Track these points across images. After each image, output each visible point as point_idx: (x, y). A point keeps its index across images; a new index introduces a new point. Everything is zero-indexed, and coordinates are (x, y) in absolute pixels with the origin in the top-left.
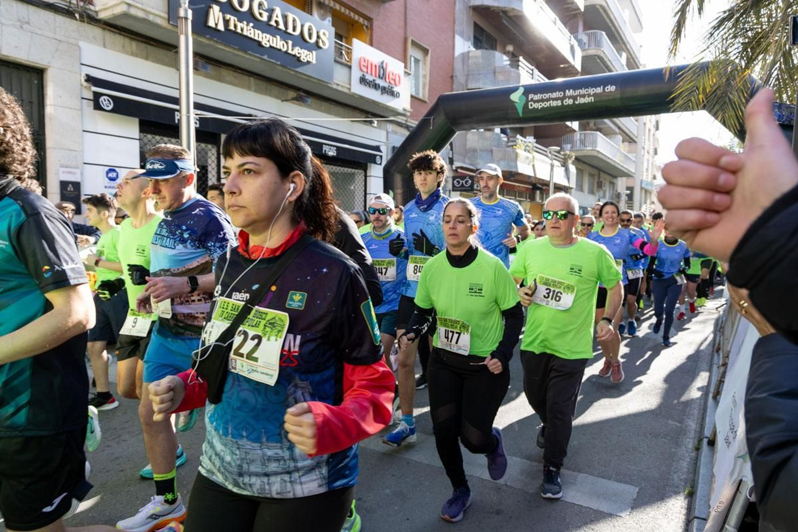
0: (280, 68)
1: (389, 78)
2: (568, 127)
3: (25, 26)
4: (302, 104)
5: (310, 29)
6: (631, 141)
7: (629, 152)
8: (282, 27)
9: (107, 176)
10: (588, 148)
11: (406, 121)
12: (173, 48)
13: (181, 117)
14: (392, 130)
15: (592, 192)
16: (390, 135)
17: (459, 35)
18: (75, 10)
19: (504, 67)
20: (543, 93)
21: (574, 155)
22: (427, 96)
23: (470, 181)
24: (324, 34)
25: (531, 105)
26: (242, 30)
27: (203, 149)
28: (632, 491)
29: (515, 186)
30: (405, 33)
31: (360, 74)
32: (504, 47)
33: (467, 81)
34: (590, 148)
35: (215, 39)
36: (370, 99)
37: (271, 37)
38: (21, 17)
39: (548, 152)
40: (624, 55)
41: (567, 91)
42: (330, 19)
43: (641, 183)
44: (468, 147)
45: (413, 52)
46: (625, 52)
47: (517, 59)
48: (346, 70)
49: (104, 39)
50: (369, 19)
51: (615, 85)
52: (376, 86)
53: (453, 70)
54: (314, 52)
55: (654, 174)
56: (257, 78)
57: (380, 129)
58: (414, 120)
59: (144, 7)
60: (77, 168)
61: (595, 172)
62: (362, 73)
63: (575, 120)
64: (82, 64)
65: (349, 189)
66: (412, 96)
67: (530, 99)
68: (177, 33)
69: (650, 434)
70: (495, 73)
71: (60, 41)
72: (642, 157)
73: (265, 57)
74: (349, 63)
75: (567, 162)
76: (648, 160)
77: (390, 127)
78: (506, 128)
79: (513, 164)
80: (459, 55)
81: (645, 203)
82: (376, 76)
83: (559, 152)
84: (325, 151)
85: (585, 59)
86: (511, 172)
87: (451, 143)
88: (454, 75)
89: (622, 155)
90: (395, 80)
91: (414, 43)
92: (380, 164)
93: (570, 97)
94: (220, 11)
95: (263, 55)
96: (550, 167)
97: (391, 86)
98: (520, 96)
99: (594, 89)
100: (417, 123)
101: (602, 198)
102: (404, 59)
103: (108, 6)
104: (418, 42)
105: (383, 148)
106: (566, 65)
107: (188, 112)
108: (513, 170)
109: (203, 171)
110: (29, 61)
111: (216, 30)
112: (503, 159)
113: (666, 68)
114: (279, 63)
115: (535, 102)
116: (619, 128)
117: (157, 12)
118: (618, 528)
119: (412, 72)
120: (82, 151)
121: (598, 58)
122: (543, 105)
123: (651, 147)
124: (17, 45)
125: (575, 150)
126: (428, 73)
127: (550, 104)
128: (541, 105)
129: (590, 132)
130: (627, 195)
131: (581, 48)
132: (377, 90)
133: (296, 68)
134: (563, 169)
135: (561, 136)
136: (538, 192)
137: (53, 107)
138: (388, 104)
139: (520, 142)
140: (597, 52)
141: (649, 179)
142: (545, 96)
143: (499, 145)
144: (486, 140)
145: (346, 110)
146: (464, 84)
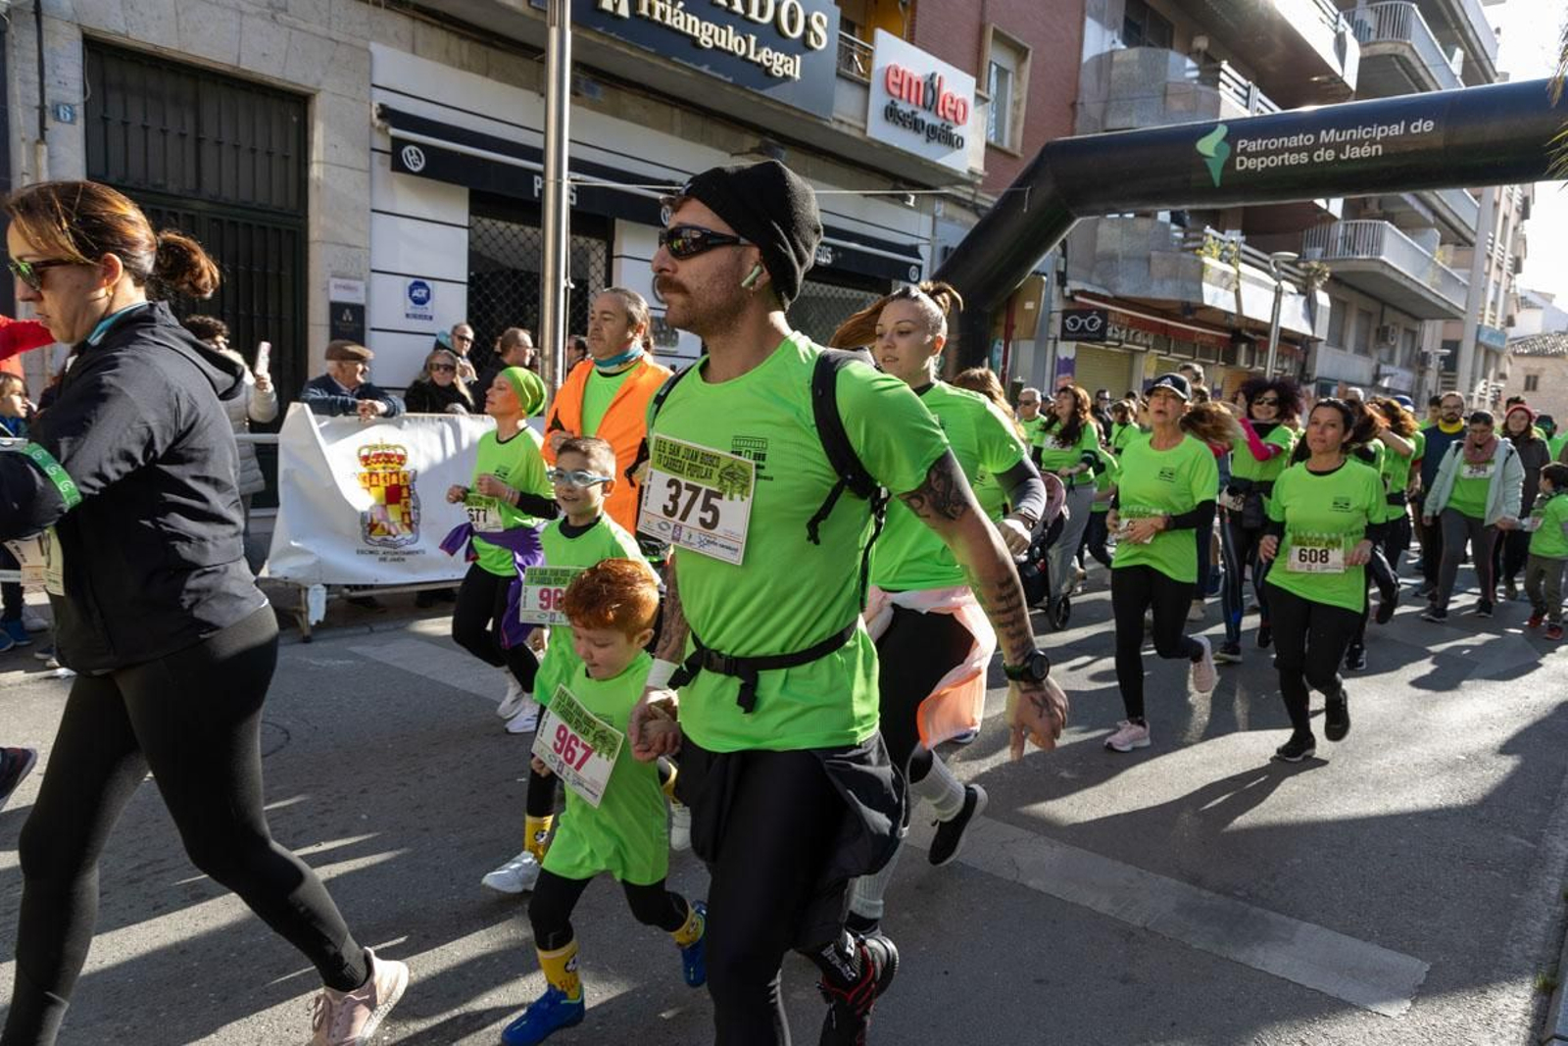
0: (728, 89)
1: (943, 108)
2: (1318, 208)
3: (280, 16)
5: (792, 11)
6: (1461, 240)
7: (1454, 266)
8: (738, 7)
9: (410, 296)
10: (1360, 257)
11: (974, 196)
12: (536, 53)
13: (545, 185)
14: (944, 214)
15: (1363, 350)
16: (939, 224)
17: (1091, 16)
19: (1185, 83)
20: (1270, 138)
21: (1327, 270)
22: (1019, 145)
23: (1099, 321)
24: (819, 20)
25: (1242, 163)
26: (663, 15)
27: (582, 248)
28: (1417, 968)
29: (1193, 332)
30: (982, 14)
31: (886, 100)
32: (1189, 41)
33: (1104, 113)
34: (1365, 257)
35: (612, 35)
36: (903, 151)
37: (717, 29)
39: (1272, 262)
40: (1459, 54)
41: (1323, 133)
43: (1478, 333)
44: (1099, 249)
45: (995, 56)
46: (1463, 48)
47: (1216, 65)
48: (858, 92)
49: (414, 37)
51: (1434, 121)
52: (916, 125)
53: (1077, 90)
54: (798, 58)
55: (1509, 313)
56: (688, 111)
57: (920, 211)
58: (988, 193)
60: (361, 279)
61: (1373, 306)
62: (890, 99)
63: (1336, 195)
64: (374, 86)
66: (988, 146)
67: (1238, 150)
68: (545, 23)
69: (1464, 859)
70: (1165, 95)
71: (337, 42)
72: (1484, 277)
73: (705, 68)
74: (865, 79)
75: (1313, 284)
76: (1498, 284)
77: (941, 208)
78: (1182, 211)
79: (1191, 286)
80: (1092, 59)
81: (1485, 376)
82: (917, 104)
83: (1294, 264)
85: (1365, 63)
86: (1188, 303)
87: (1064, 241)
88: (1080, 100)
89: (1439, 272)
90: (955, 113)
92: (918, 282)
93: (1328, 146)
95: (701, 65)
96: (1273, 294)
97: (947, 124)
98: (1218, 145)
99: (1386, 128)
100: (995, 200)
101: (1385, 363)
102: (977, 70)
104: (1007, 33)
105: (925, 251)
106: (1324, 78)
107: (559, 174)
108: (1193, 299)
109: (581, 290)
110: (284, 81)
111: (614, 16)
112: (1173, 276)
113: (1555, 81)
114: (730, 80)
115: (1250, 156)
116: (1435, 213)
118: (1380, 1038)
119: (991, 96)
120: (370, 249)
121: (1399, 61)
122: (1267, 162)
123: (1509, 255)
124: (266, 52)
125: (1332, 261)
126: (1025, 96)
127: (1283, 160)
128: (1262, 162)
129: (1368, 221)
130: (1442, 358)
131: (1359, 41)
132: (919, 132)
133: (762, 89)
134: (1302, 299)
135: (1302, 230)
136: (1243, 347)
137: (322, 166)
138: (942, 161)
139: (1211, 241)
140: (1396, 48)
141: (1498, 327)
142: (1273, 144)
143: (1165, 247)
144: (1138, 235)
145: (855, 174)
146: (1098, 119)
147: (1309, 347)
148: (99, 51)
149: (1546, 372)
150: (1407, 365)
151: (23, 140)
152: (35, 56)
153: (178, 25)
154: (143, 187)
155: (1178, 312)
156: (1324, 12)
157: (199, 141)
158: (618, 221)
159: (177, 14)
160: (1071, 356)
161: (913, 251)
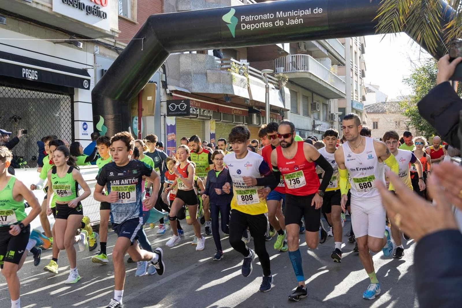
2: (279, 49)
6: (340, 63)
7: (338, 74)
10: (300, 71)
11: (115, 43)
14: (100, 53)
15: (306, 114)
16: (97, 57)
20: (254, 15)
21: (287, 77)
22: (136, 17)
23: (186, 105)
25: (244, 27)
29: (231, 109)
33: (177, 3)
34: (302, 71)
36: (74, 20)
39: (263, 74)
41: (278, 13)
43: (352, 104)
44: (181, 70)
51: (322, 8)
52: (80, 6)
55: (363, 95)
57: (86, 51)
61: (309, 94)
63: (286, 42)
65: (54, 116)
66: (120, 17)
67: (242, 21)
72: (351, 78)
75: (282, 84)
76: (357, 82)
77: (98, 49)
78: (219, 50)
79: (228, 87)
83: (272, 75)
84: (25, 74)
86: (227, 94)
87: (164, 66)
89: (333, 77)
92: (88, 89)
93: (280, 19)
96: (265, 89)
97: (97, 6)
98: (232, 17)
99: (303, 11)
100: (126, 45)
101: (317, 120)
105: (91, 72)
108: (229, 93)
112: (218, 82)
115: (247, 23)
116: (328, 51)
122: (255, 26)
123: (359, 69)
125: (289, 73)
127: (262, 25)
128: (253, 26)
129: (301, 55)
130: (339, 116)
132: (82, 10)
134: (278, 91)
135: (274, 59)
136: (255, 115)
138: (95, 25)
141: (359, 101)
142: (256, 18)
143: (213, 68)
144: (200, 62)
145: (48, 31)
146: (175, 6)
147: (284, 114)
149: (380, 120)
150: (326, 120)
155: (224, 99)
160: (173, 124)
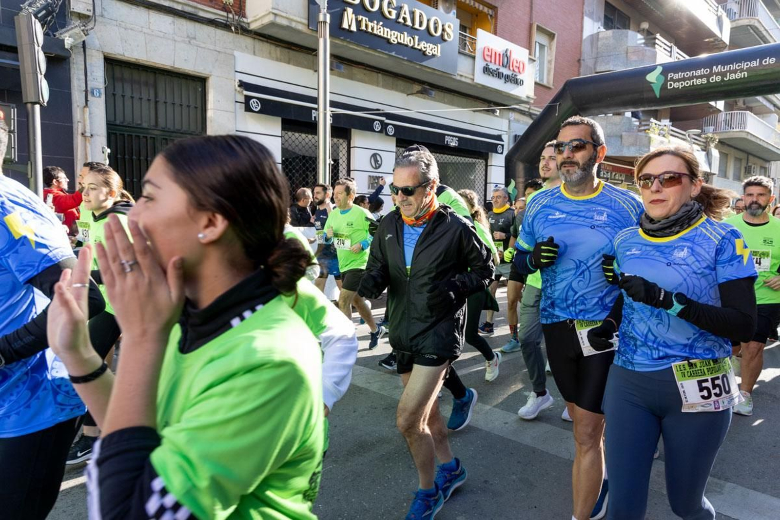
0: (406, 63)
1: (513, 66)
2: (711, 107)
3: (193, 41)
4: (427, 96)
5: (436, 23)
8: (409, 23)
10: (735, 130)
11: (529, 109)
12: (312, 51)
13: (318, 114)
14: (514, 119)
15: (738, 178)
16: (512, 124)
17: (586, 16)
18: (231, 24)
19: (638, 46)
20: (685, 72)
21: (717, 138)
22: (552, 82)
24: (449, 27)
25: (671, 85)
26: (372, 29)
27: (336, 144)
30: (531, 18)
31: (484, 64)
32: (639, 25)
33: (595, 64)
34: (737, 130)
35: (348, 40)
36: (493, 89)
37: (399, 34)
38: (190, 34)
39: (687, 135)
41: (714, 67)
42: (455, 11)
45: (538, 38)
47: (653, 36)
48: (470, 60)
49: (254, 47)
50: (494, 8)
51: (775, 58)
52: (499, 75)
53: (580, 53)
54: (439, 45)
56: (385, 74)
57: (502, 118)
58: (538, 107)
59: (287, 16)
61: (743, 156)
62: (486, 63)
63: (721, 99)
64: (236, 71)
65: (470, 179)
66: (536, 83)
67: (669, 79)
68: (317, 37)
70: (627, 53)
71: (219, 52)
73: (393, 54)
74: (473, 54)
75: (709, 145)
77: (513, 115)
78: (638, 112)
80: (588, 37)
82: (499, 65)
83: (699, 136)
84: (447, 141)
85: (734, 31)
88: (582, 59)
89: (778, 136)
90: (519, 68)
91: (540, 29)
92: (502, 153)
93: (717, 74)
94: (353, 13)
95: (391, 52)
97: (515, 74)
98: (658, 76)
99: (749, 63)
100: (541, 110)
102: (529, 46)
103: (258, 17)
104: (543, 27)
105: (505, 137)
106: (712, 39)
107: (325, 109)
109: (336, 164)
110: (196, 72)
111: (349, 31)
112: (634, 145)
114: (406, 58)
115: (675, 81)
116: (775, 105)
117: (299, 19)
119: (537, 59)
121: (752, 28)
122: (685, 84)
124: (186, 58)
125: (720, 133)
126: (554, 58)
127: (693, 82)
128: (682, 84)
129: (738, 112)
131: (730, 19)
132: (500, 78)
133: (422, 62)
134: (704, 153)
135: (702, 118)
137: (212, 111)
138: (512, 92)
139: (654, 125)
140: (750, 22)
142: (687, 75)
143: (630, 130)
144: (615, 124)
145: (469, 101)
146: (593, 67)
147: (708, 178)
148: (111, 63)
151: (78, 106)
152: (83, 67)
153: (146, 48)
154: (131, 125)
156: (710, 6)
157: (156, 102)
158: (353, 130)
159: (146, 44)
161: (499, 138)
